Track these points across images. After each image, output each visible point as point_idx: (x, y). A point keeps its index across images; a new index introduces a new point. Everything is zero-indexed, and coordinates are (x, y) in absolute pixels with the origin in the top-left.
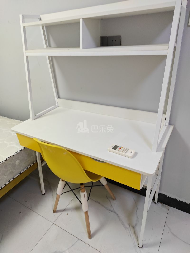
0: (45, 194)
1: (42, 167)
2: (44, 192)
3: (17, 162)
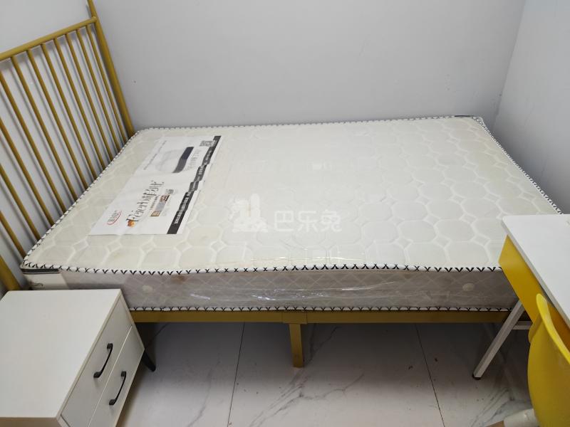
0: (478, 379)
1: (512, 330)
2: (479, 374)
3: (466, 287)
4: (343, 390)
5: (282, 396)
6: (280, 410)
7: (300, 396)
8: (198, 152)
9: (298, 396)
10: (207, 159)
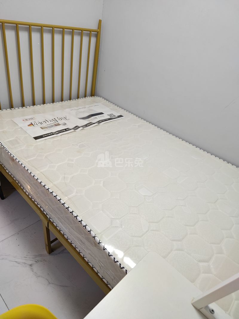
4: (49, 283)
5: (25, 257)
6: (15, 262)
7: (31, 265)
8: (103, 116)
9: (30, 264)
10: (100, 122)
